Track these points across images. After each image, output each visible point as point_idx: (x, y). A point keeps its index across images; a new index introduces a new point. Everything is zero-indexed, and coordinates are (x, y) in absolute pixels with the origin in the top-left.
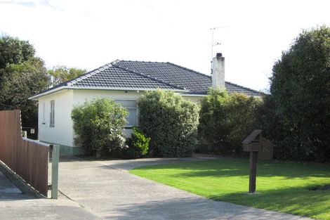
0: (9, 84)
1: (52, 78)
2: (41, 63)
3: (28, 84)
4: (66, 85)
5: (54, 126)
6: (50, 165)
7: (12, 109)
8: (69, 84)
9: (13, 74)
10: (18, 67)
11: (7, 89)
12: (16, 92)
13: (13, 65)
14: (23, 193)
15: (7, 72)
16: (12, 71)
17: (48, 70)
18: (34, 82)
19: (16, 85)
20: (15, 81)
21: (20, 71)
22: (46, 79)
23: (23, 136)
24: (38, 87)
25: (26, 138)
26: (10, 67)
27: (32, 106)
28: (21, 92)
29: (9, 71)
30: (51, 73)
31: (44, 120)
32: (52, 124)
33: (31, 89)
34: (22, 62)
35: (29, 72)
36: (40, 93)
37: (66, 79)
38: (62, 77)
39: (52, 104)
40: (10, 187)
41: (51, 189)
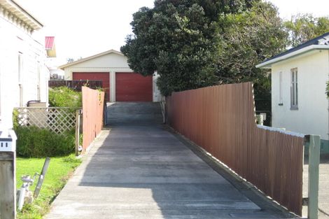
0: (224, 44)
1: (291, 33)
2: (273, 11)
3: (254, 44)
4: (317, 43)
5: (297, 109)
6: (306, 168)
7: (231, 83)
8: (322, 42)
9: (231, 30)
10: (237, 18)
11: (221, 53)
12: (235, 56)
13: (229, 16)
14: (261, 210)
15: (221, 26)
16: (229, 24)
17: (284, 21)
18: (263, 40)
19: (235, 47)
20: (234, 40)
21: (241, 25)
22: (281, 36)
23: (258, 123)
24: (270, 49)
25: (261, 125)
26: (226, 18)
27: (261, 77)
28: (243, 56)
29: (224, 25)
30: (289, 26)
31: (281, 98)
32: (294, 105)
33: (258, 52)
34: (244, 10)
35: (256, 25)
36: (273, 57)
37: (313, 35)
38: (306, 31)
39: (294, 73)
40: (241, 200)
41: (308, 204)
